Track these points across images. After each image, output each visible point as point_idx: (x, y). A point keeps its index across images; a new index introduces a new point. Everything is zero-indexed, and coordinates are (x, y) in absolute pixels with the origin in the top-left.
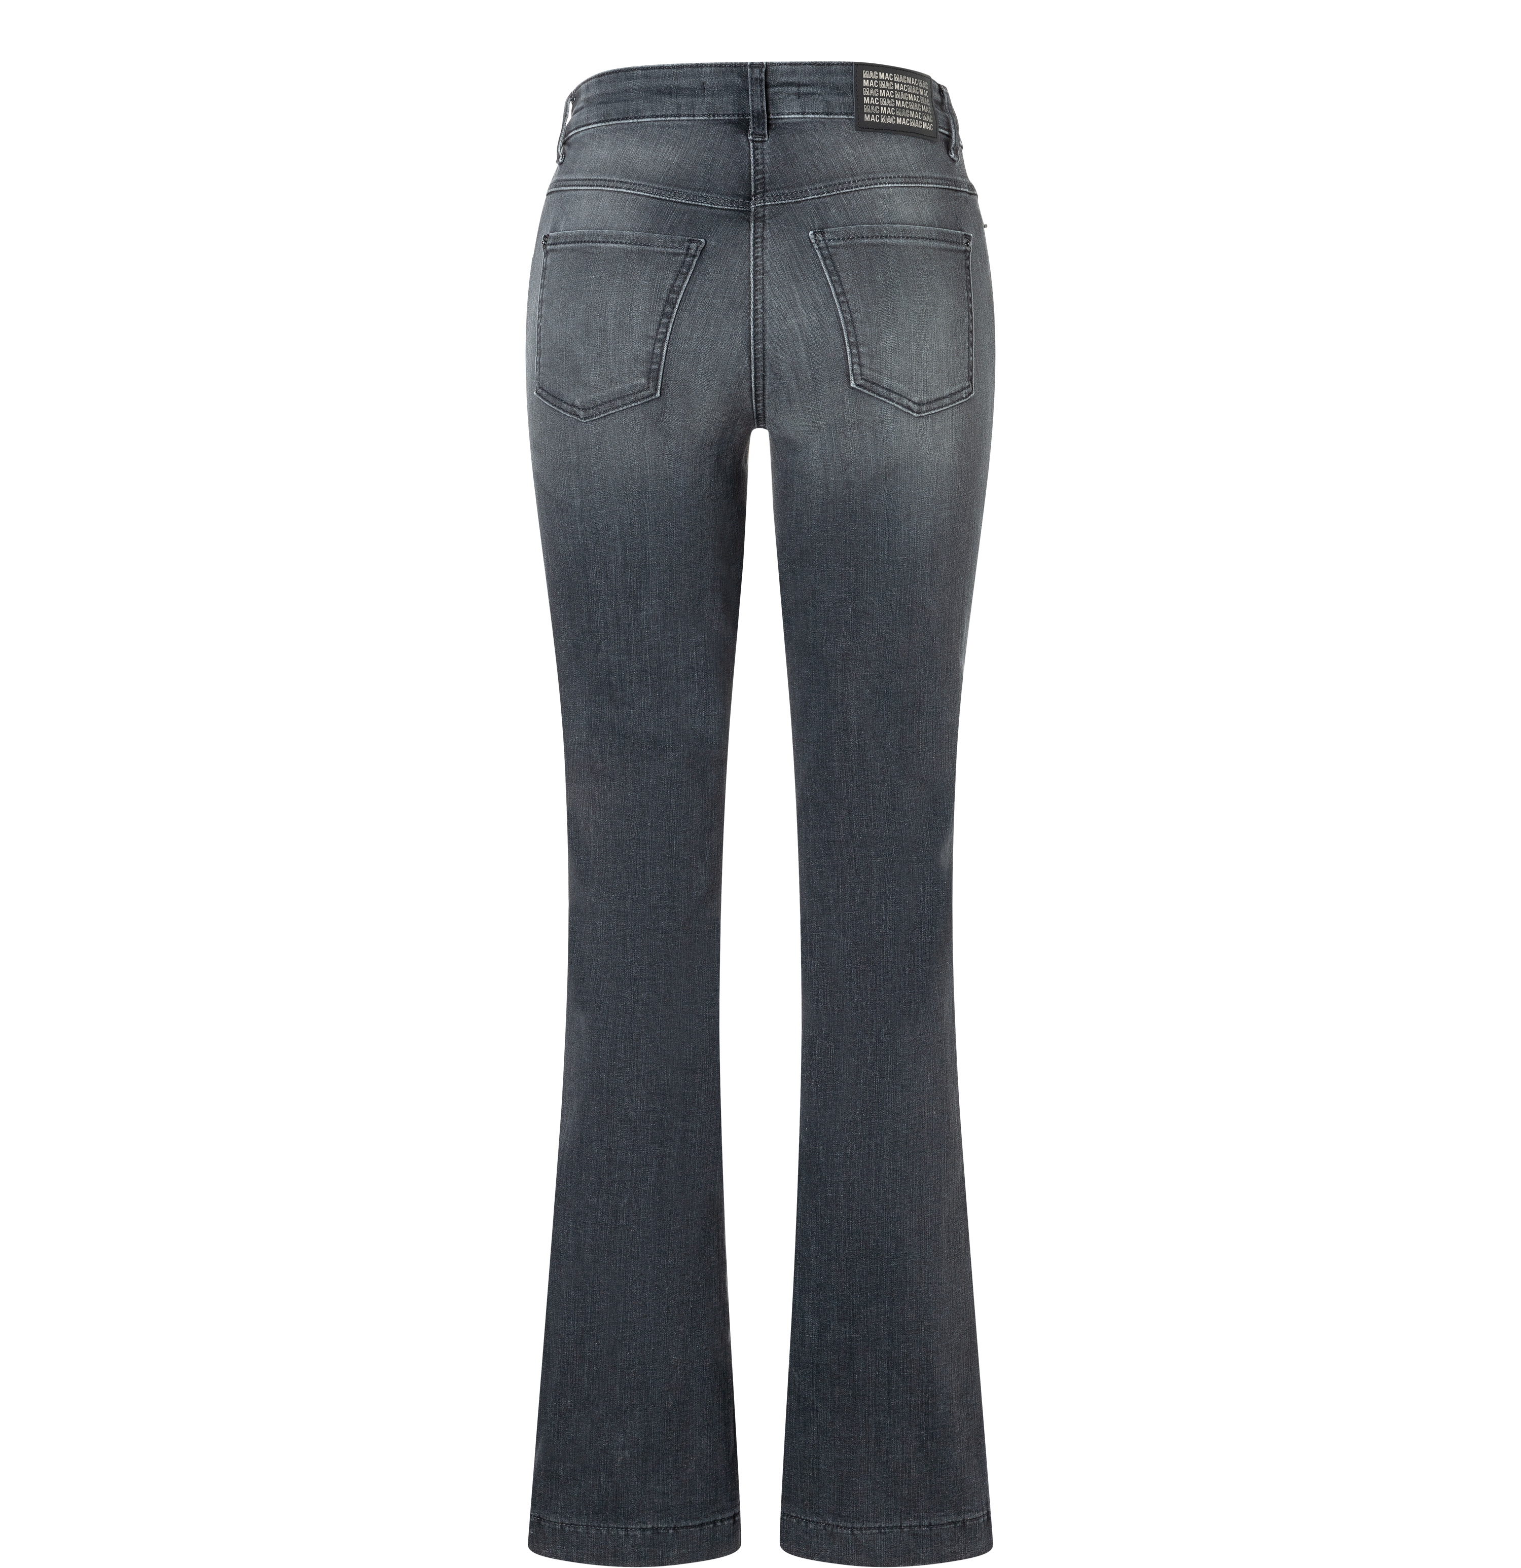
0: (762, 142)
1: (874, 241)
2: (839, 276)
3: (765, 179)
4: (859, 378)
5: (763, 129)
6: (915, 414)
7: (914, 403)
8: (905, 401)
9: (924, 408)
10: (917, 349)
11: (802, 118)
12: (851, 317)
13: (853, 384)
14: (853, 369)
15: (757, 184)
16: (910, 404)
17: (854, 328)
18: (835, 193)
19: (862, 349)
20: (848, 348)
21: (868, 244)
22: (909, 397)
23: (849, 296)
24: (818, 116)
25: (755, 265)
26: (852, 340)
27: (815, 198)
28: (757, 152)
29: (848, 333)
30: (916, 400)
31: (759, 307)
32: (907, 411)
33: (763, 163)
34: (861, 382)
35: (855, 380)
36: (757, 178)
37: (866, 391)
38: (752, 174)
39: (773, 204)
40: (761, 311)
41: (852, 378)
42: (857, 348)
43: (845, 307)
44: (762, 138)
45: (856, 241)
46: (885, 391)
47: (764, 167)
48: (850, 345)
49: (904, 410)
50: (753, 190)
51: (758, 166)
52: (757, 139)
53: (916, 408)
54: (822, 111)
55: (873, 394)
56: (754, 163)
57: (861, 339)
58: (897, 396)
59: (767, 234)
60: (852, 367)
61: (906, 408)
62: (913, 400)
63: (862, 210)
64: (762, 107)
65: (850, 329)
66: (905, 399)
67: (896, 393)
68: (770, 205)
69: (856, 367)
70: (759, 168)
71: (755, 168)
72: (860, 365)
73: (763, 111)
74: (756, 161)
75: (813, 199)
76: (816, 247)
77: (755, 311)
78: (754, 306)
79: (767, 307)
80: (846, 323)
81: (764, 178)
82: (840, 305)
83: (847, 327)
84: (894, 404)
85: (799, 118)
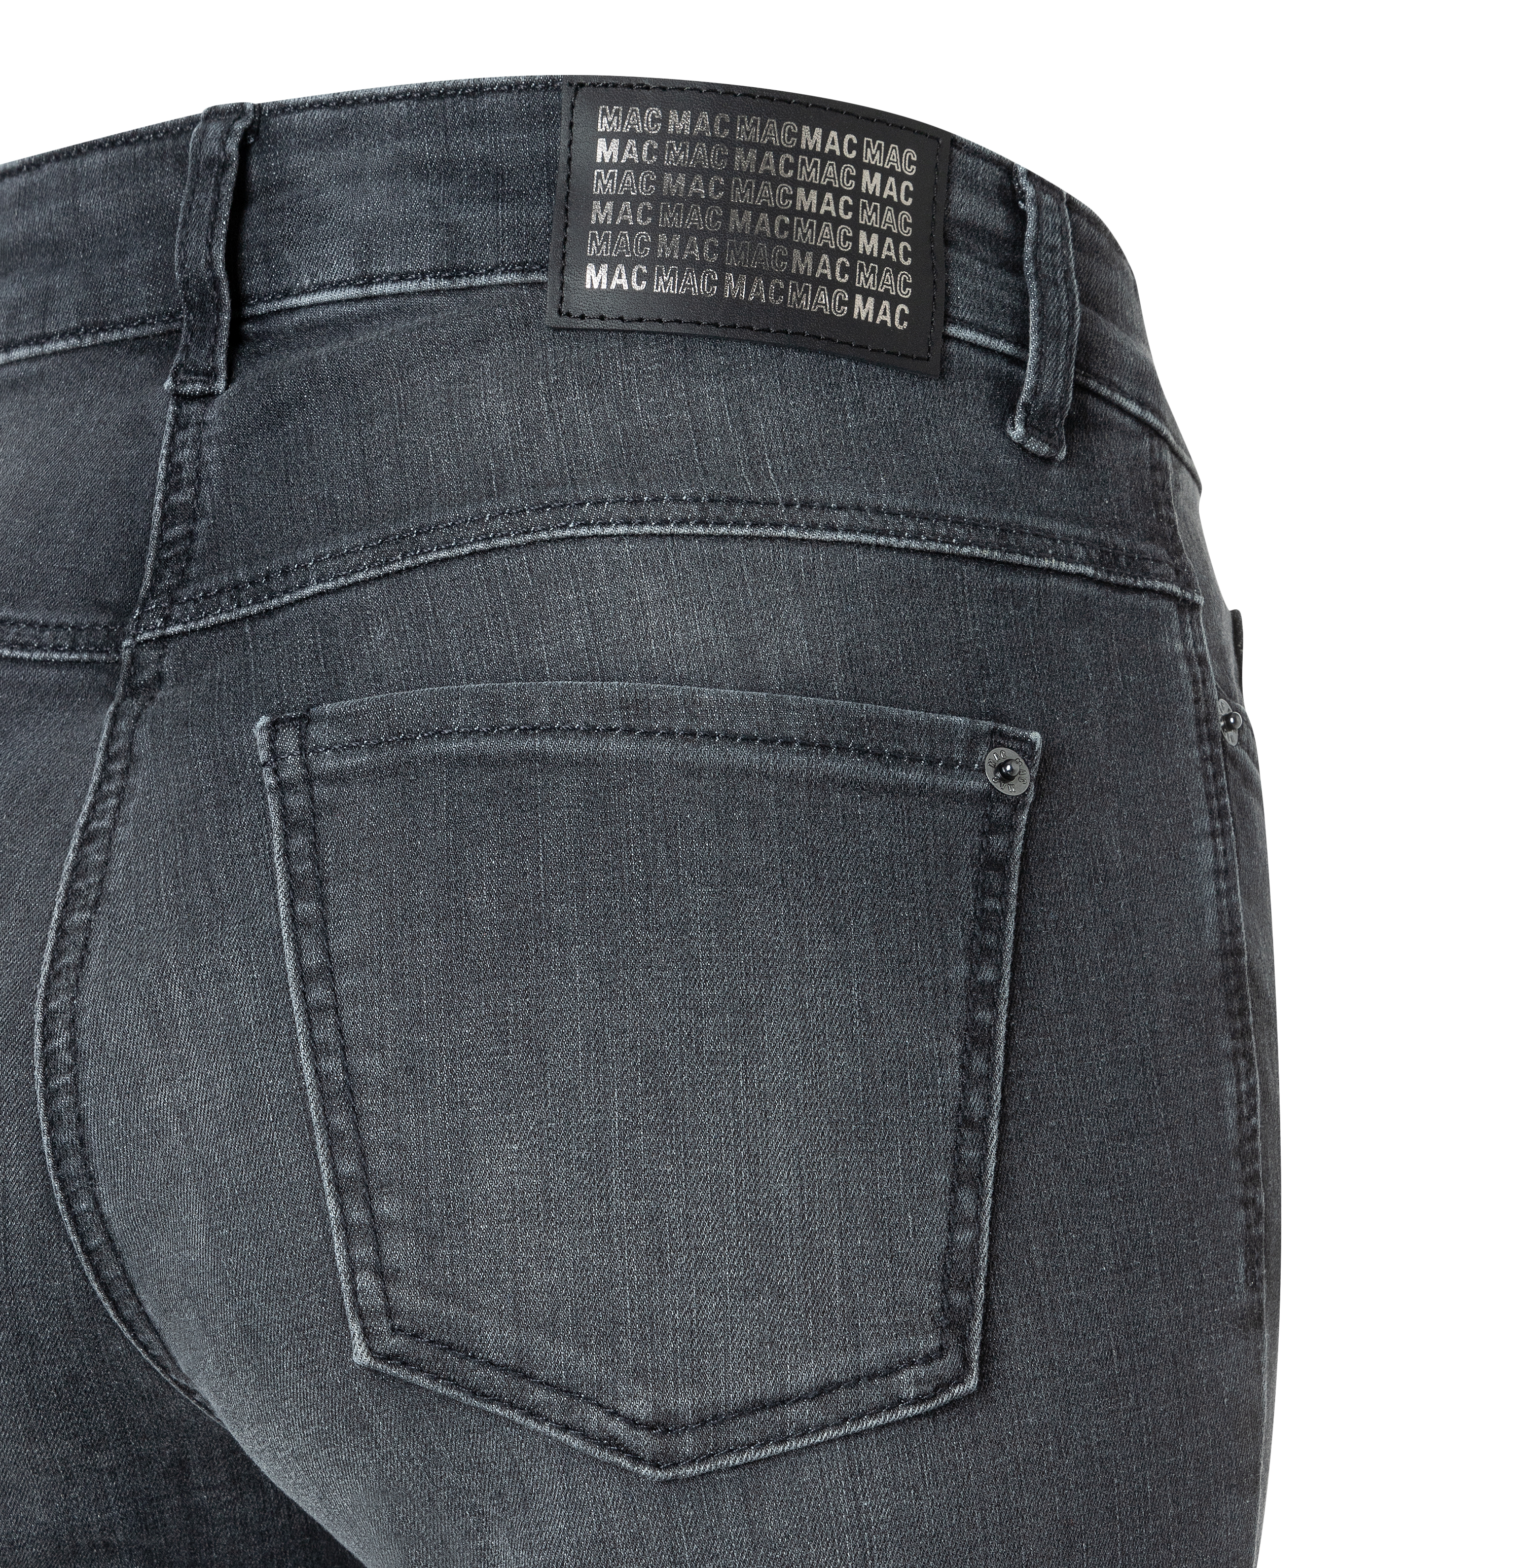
0: (207, 397)
1: (488, 745)
2: (323, 900)
3: (192, 541)
4: (383, 1326)
5: (213, 351)
6: (646, 1471)
7: (633, 1423)
8: (594, 1418)
9: (688, 1444)
10: (636, 1197)
11: (357, 300)
12: (346, 1070)
13: (360, 1355)
14: (355, 1293)
15: (167, 560)
16: (617, 1427)
17: (356, 1116)
18: (396, 566)
19: (387, 1208)
20: (331, 1204)
21: (463, 760)
22: (607, 1400)
23: (345, 983)
24: (410, 286)
25: (78, 870)
26: (348, 1167)
27: (329, 592)
28: (181, 436)
29: (333, 1137)
30: (642, 1409)
31: (59, 1042)
32: (606, 1455)
33: (197, 481)
34: (394, 1343)
35: (366, 1333)
36: (169, 535)
37: (420, 1380)
38: (156, 520)
39: (193, 631)
40: (67, 1058)
41: (355, 1328)
42: (368, 1202)
43: (326, 1033)
44: (204, 383)
45: (420, 748)
46: (499, 1379)
47: (197, 495)
48: (339, 1191)
49: (595, 1452)
50: (147, 583)
51: (178, 490)
52: (188, 389)
53: (644, 1441)
54: (427, 265)
55: (453, 1393)
56: (166, 480)
57: (380, 1162)
58: (553, 1397)
59: (144, 743)
60: (352, 1281)
61: (603, 1447)
62: (624, 1408)
63: (483, 629)
64: (210, 264)
65: (340, 1121)
66: (592, 1409)
67: (548, 1385)
68: (182, 634)
69: (365, 1280)
70: (179, 498)
71: (166, 498)
72: (380, 1272)
73: (215, 282)
74: (173, 469)
75: (321, 594)
76: (270, 781)
77: (48, 1059)
78: (44, 1042)
79: (85, 1042)
80: (324, 1097)
81: (191, 535)
82: (309, 1021)
83: (326, 1112)
84: (547, 1428)
85: (349, 300)
